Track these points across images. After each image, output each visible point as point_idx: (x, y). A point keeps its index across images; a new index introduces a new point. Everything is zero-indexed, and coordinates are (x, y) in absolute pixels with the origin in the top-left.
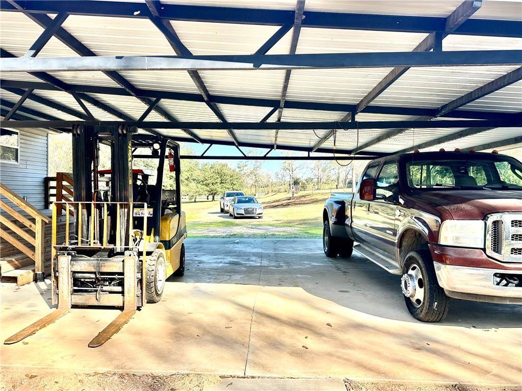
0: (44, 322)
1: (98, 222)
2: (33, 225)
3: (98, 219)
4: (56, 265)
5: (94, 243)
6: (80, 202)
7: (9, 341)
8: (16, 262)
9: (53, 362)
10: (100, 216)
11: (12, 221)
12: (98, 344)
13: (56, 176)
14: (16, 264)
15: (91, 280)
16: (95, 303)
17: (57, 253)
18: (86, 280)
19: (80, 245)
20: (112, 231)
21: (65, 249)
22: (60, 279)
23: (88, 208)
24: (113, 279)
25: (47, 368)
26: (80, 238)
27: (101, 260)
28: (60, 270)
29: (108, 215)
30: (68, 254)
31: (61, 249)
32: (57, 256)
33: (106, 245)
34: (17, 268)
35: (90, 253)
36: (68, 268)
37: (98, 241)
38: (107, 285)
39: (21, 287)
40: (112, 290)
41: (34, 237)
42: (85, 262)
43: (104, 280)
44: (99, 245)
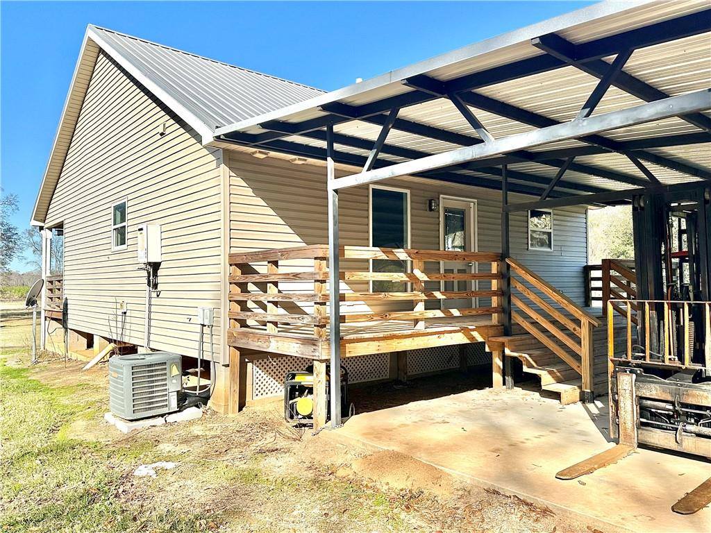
0: (603, 459)
1: (675, 329)
2: (577, 328)
3: (674, 325)
4: (615, 384)
5: (670, 359)
6: (646, 301)
7: (562, 475)
8: (558, 374)
9: (623, 519)
10: (678, 321)
11: (551, 322)
12: (689, 510)
13: (601, 264)
14: (558, 377)
15: (667, 412)
16: (674, 446)
17: (615, 368)
18: (659, 411)
19: (648, 361)
20: (698, 344)
21: (627, 364)
22: (621, 404)
23: (659, 309)
24: (700, 417)
25: (616, 526)
26: (648, 352)
27: (682, 385)
28: (621, 392)
29: (690, 320)
30: (631, 372)
31: (621, 364)
32: (615, 372)
33: (688, 364)
34: (559, 381)
35: (665, 373)
36: (632, 391)
37: (676, 358)
38: (693, 424)
39: (565, 406)
40: (702, 432)
41: (579, 343)
42: (657, 386)
43: (688, 415)
44: (677, 364)
